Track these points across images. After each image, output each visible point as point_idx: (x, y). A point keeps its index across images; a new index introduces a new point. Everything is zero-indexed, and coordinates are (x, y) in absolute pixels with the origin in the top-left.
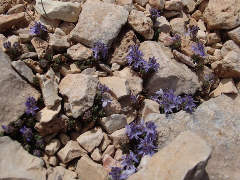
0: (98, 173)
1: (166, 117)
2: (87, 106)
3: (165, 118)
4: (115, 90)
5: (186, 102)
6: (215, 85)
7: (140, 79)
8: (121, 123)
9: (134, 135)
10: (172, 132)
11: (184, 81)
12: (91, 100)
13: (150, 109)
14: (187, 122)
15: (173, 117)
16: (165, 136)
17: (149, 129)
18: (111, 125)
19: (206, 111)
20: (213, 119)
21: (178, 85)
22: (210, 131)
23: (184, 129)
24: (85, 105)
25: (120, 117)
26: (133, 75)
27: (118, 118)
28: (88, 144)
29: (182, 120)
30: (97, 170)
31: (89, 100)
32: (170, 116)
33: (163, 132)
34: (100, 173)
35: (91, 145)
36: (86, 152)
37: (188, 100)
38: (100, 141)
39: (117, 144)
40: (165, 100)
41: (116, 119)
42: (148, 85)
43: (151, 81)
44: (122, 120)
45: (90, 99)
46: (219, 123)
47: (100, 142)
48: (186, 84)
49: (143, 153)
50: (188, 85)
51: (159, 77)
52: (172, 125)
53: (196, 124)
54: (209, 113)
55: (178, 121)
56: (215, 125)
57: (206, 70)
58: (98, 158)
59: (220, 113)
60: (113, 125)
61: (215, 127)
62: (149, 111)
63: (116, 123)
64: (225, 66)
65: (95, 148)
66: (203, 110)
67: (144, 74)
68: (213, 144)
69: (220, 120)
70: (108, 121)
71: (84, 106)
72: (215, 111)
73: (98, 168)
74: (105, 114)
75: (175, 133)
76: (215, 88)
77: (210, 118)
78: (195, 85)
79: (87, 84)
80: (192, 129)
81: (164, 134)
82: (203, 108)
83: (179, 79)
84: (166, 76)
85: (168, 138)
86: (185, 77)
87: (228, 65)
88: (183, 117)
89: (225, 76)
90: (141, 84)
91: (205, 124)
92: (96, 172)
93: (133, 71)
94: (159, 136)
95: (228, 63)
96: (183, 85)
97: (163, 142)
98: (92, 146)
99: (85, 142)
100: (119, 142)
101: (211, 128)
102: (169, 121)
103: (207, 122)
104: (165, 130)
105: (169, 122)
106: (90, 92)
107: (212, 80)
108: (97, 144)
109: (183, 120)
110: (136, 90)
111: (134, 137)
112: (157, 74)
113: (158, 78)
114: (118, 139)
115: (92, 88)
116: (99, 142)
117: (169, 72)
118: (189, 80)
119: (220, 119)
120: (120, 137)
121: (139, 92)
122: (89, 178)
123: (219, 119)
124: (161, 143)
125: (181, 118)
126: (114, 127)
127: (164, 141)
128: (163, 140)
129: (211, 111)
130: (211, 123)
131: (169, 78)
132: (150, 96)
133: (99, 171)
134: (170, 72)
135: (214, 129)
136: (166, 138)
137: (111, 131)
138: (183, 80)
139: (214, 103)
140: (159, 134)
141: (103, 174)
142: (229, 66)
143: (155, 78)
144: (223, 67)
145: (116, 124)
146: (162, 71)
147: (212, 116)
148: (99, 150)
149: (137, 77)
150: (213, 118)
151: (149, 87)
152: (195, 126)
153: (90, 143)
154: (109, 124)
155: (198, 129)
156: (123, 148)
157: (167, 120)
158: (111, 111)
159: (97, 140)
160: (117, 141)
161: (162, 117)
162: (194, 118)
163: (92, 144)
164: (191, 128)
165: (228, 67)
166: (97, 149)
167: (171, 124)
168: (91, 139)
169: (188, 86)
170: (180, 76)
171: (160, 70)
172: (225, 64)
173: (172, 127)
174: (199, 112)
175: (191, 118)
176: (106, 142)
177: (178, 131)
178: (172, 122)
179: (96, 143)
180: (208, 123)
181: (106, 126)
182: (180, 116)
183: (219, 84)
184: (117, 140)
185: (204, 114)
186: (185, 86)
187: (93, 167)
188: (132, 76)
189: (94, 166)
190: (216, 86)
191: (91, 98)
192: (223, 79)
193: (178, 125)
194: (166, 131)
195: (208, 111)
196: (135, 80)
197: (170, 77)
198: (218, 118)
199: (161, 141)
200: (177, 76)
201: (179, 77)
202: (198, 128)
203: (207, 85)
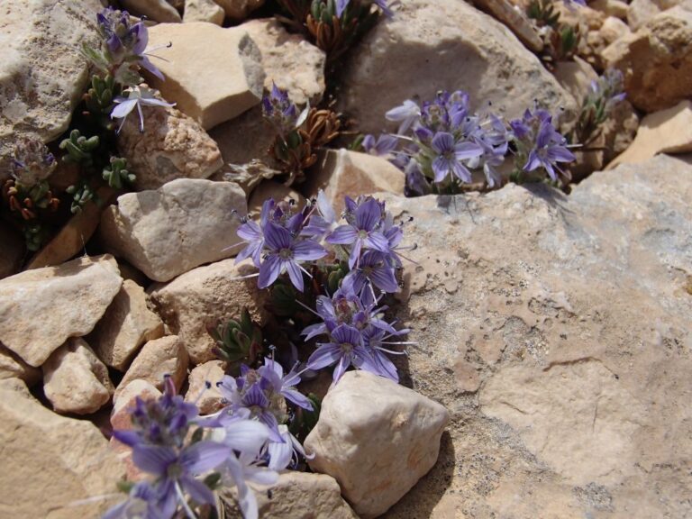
0: (67, 471)
1: (440, 205)
2: (30, 125)
3: (433, 212)
4: (189, 72)
5: (531, 139)
6: (619, 138)
7: (312, 48)
8: (217, 227)
9: (285, 267)
10: (476, 270)
11: (505, 74)
12: (55, 99)
13: (362, 174)
14: (538, 233)
15: (473, 206)
16: (440, 289)
17: (363, 233)
18: (165, 234)
19: (610, 201)
20: (648, 233)
21: (481, 91)
22: (643, 277)
23: (529, 258)
24: (21, 120)
25: (214, 191)
26: (280, 42)
27: (201, 195)
28: (26, 321)
29: (515, 222)
30: (58, 449)
31: (42, 97)
32: (461, 205)
33: (431, 268)
34: (80, 469)
35: (47, 327)
36: (17, 366)
37: (536, 128)
38: (101, 310)
39: (198, 333)
40: (435, 117)
41: (191, 206)
42: (351, 91)
43: (365, 67)
44: (220, 207)
45: (47, 89)
46: (676, 247)
47: (99, 316)
48: (518, 88)
49: (335, 365)
50: (524, 91)
51: (400, 40)
52: (470, 238)
53: (580, 244)
54: (624, 210)
55: (497, 224)
56: (661, 255)
57: (583, 71)
58: (77, 396)
59: (670, 211)
60: (174, 235)
61: (663, 261)
62: (359, 186)
63: (189, 228)
64: (662, 40)
65: (70, 344)
66: (599, 198)
67: (328, 21)
68: (671, 325)
69: (676, 237)
70: (146, 213)
71: (17, 127)
72: (650, 204)
73: (66, 437)
74: (132, 177)
75: (490, 276)
76: (622, 151)
77: (636, 230)
78: (554, 99)
79: (36, 18)
80: (566, 261)
81: (435, 277)
82: (596, 190)
83: (484, 64)
84: (431, 40)
85: (458, 298)
86: (511, 55)
87: (676, 33)
88: (517, 210)
89: (658, 95)
90: (318, 66)
91: (619, 250)
92: (55, 463)
93: (282, 29)
94: (412, 287)
95: (676, 23)
96: (505, 96)
97: (435, 317)
98: (51, 334)
99: (8, 310)
100: (204, 321)
101: (648, 268)
102: (456, 223)
103: (624, 242)
104: (441, 259)
105: (457, 227)
106: (54, 59)
107: (615, 94)
108: (83, 323)
109: (520, 222)
110: (294, 85)
111: (284, 279)
112: (390, 26)
113: (393, 44)
114: (201, 305)
115: (64, 39)
116: (94, 314)
117: (440, 22)
118: (529, 69)
119: (677, 231)
120: (210, 290)
121: (306, 95)
122: (14, 509)
123: (673, 233)
124: (422, 324)
125: (509, 212)
126: (181, 249)
127: (440, 313)
128: (434, 304)
129: (633, 202)
130: (642, 248)
131: (443, 52)
132: (360, 136)
133: (69, 459)
134: (449, 25)
135: (659, 272)
136: (448, 296)
137: (167, 267)
138: (505, 68)
139: (636, 177)
140: (412, 281)
141: (94, 476)
142: (680, 36)
143: (380, 45)
144: (656, 47)
145: (193, 234)
146: (412, 20)
147: (640, 221)
148: (93, 356)
149: (298, 43)
150: (649, 228)
151: (352, 100)
152: (576, 251)
153: (36, 314)
154: (153, 229)
155: (593, 262)
156: (229, 345)
157: (448, 218)
158: (165, 171)
159: (80, 300)
160: (197, 315)
161: (422, 207)
162: (568, 224)
163: (49, 321)
164: (562, 257)
165: (675, 40)
166: (81, 350)
167: (467, 235)
168: (45, 292)
169: (523, 97)
170: (490, 52)
171: (404, 15)
172: (662, 29)
173: (471, 246)
174: (585, 204)
175: (555, 219)
176: (133, 318)
177: (505, 264)
178: (467, 227)
179: (73, 315)
180: (629, 248)
181: (136, 241)
182: (506, 206)
183: (634, 135)
184: (196, 310)
185: (603, 215)
186: (513, 98)
187: (39, 435)
188: (277, 46)
189: (46, 426)
190: (626, 142)
191: (58, 86)
192: (652, 112)
193: (501, 241)
194: (447, 264)
195: (621, 203)
196: (290, 54)
197: (446, 44)
198: (668, 230)
199: (424, 310)
200: (479, 49)
201: (484, 54)
202: (592, 260)
203: (597, 115)
